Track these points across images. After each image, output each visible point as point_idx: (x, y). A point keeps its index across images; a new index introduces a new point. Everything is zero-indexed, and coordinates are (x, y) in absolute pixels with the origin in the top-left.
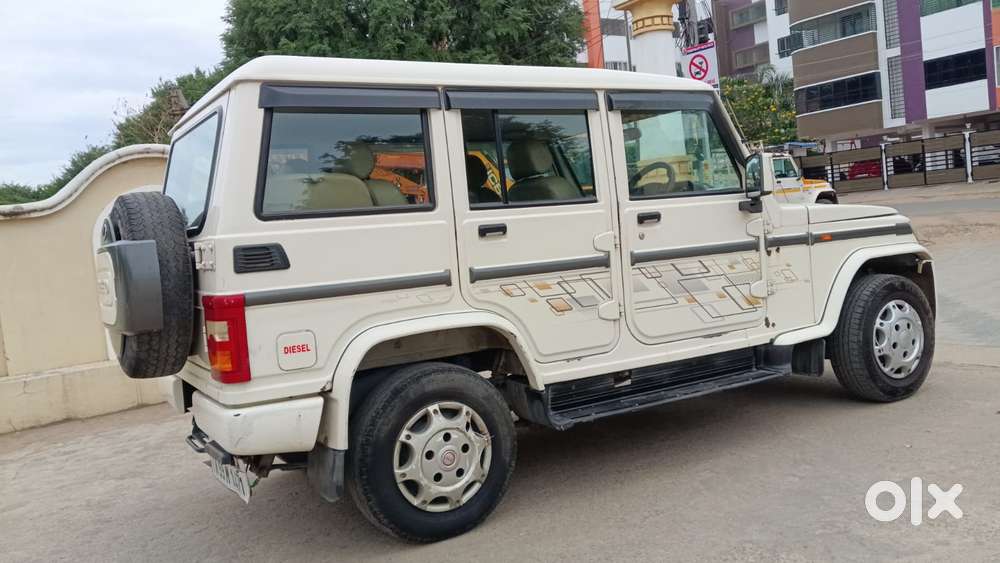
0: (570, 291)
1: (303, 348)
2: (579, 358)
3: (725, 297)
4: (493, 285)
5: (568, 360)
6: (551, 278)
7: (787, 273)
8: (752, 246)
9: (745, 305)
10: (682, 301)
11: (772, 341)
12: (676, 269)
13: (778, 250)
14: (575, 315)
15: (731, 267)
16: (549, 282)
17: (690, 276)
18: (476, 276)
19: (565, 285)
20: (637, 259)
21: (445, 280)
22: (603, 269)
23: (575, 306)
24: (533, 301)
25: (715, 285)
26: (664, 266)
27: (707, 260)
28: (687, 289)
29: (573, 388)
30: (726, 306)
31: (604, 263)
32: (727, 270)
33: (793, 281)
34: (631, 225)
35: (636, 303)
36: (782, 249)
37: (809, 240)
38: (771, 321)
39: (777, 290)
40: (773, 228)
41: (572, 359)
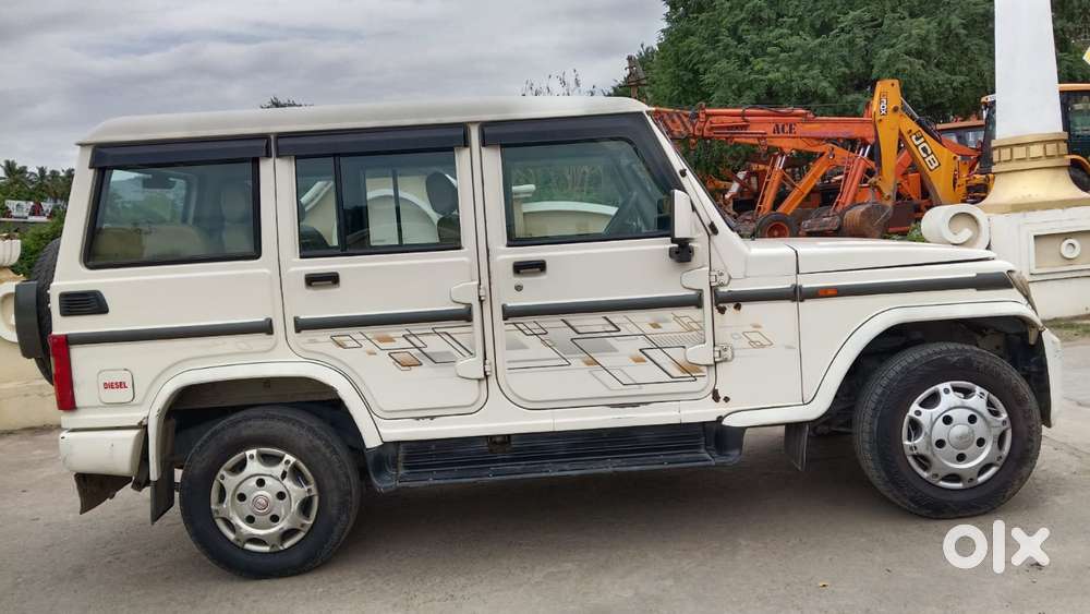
0: (421, 345)
1: (121, 385)
2: (432, 418)
3: (645, 361)
4: (323, 336)
5: (418, 419)
6: (396, 332)
7: (754, 337)
8: (696, 302)
9: (676, 372)
10: (577, 362)
11: (720, 419)
12: (569, 326)
13: (738, 307)
14: (426, 370)
15: (655, 326)
16: (392, 335)
17: (592, 335)
18: (301, 326)
19: (412, 339)
20: (509, 314)
21: (266, 328)
22: (463, 323)
23: (426, 362)
24: (371, 353)
25: (632, 347)
26: (552, 323)
27: (616, 317)
28: (586, 350)
29: (433, 447)
30: (647, 372)
31: (465, 316)
32: (648, 329)
33: (762, 346)
34: (505, 281)
35: (509, 362)
36: (745, 306)
37: (796, 295)
38: (722, 395)
39: (733, 356)
40: (730, 278)
41: (423, 418)
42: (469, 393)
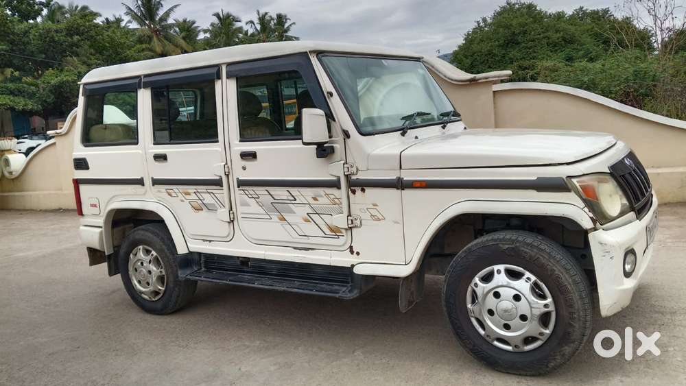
0: (201, 198)
1: (95, 206)
2: (210, 241)
3: (309, 221)
4: (163, 188)
5: (204, 240)
6: (191, 189)
7: (374, 212)
8: (335, 184)
9: (328, 232)
10: (275, 218)
11: (353, 266)
12: (270, 194)
13: (363, 190)
14: (204, 213)
15: (315, 199)
16: (190, 191)
17: (282, 202)
18: (156, 182)
19: (198, 194)
20: (242, 183)
21: (140, 182)
22: (218, 187)
23: (205, 209)
24: (183, 201)
25: (302, 211)
26: (261, 191)
27: (294, 191)
28: (278, 210)
29: (216, 258)
30: (311, 229)
31: (218, 183)
32: (312, 201)
33: (379, 219)
34: (238, 162)
35: (242, 213)
36: (368, 190)
37: (400, 184)
38: (355, 250)
39: (361, 225)
40: (358, 170)
41: (207, 241)
42: (225, 230)
